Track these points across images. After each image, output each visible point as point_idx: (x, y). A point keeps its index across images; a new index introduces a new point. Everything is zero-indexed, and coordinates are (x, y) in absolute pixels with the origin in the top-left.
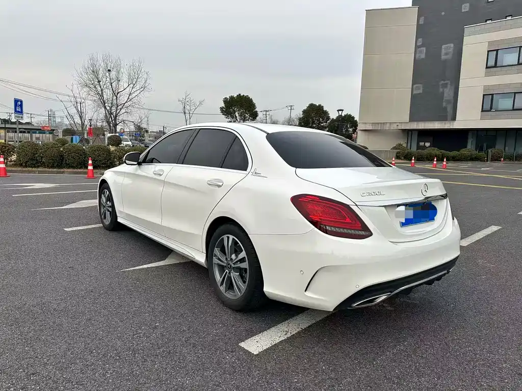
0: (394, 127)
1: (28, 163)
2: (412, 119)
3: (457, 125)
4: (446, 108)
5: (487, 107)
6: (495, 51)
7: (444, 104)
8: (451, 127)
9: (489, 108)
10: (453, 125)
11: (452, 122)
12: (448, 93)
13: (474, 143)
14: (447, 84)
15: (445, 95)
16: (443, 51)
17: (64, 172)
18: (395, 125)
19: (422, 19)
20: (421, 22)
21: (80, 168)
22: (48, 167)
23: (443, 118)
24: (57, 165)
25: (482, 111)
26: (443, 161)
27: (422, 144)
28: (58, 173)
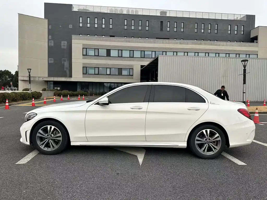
0: (41, 79)
2: (49, 75)
3: (73, 79)
4: (66, 71)
5: (85, 72)
6: (85, 49)
7: (65, 70)
8: (70, 80)
9: (85, 73)
10: (71, 79)
11: (70, 78)
12: (66, 64)
13: (80, 88)
14: (65, 60)
15: (65, 65)
16: (62, 44)
18: (42, 78)
19: (50, 26)
20: (50, 28)
23: (65, 76)
25: (83, 74)
26: (68, 96)
27: (56, 88)
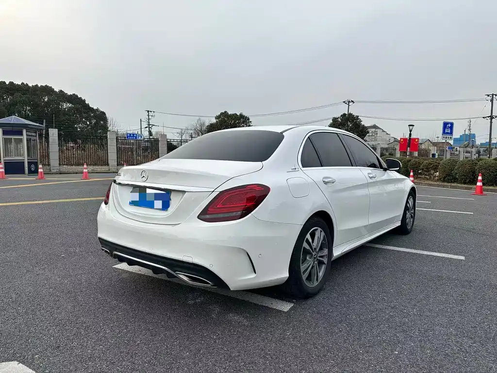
1: (446, 179)
17: (471, 188)
21: (489, 186)
22: (461, 183)
24: (470, 181)
28: (466, 188)
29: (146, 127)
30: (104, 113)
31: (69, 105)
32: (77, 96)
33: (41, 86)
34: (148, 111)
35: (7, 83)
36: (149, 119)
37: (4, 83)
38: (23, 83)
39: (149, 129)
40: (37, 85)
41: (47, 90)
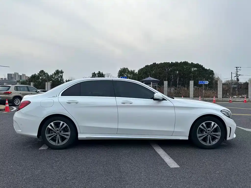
29: (235, 77)
30: (212, 71)
31: (195, 69)
32: (199, 64)
33: (183, 62)
34: (237, 67)
35: (170, 63)
36: (237, 72)
37: (169, 63)
38: (176, 62)
39: (237, 77)
40: (181, 62)
41: (186, 63)
